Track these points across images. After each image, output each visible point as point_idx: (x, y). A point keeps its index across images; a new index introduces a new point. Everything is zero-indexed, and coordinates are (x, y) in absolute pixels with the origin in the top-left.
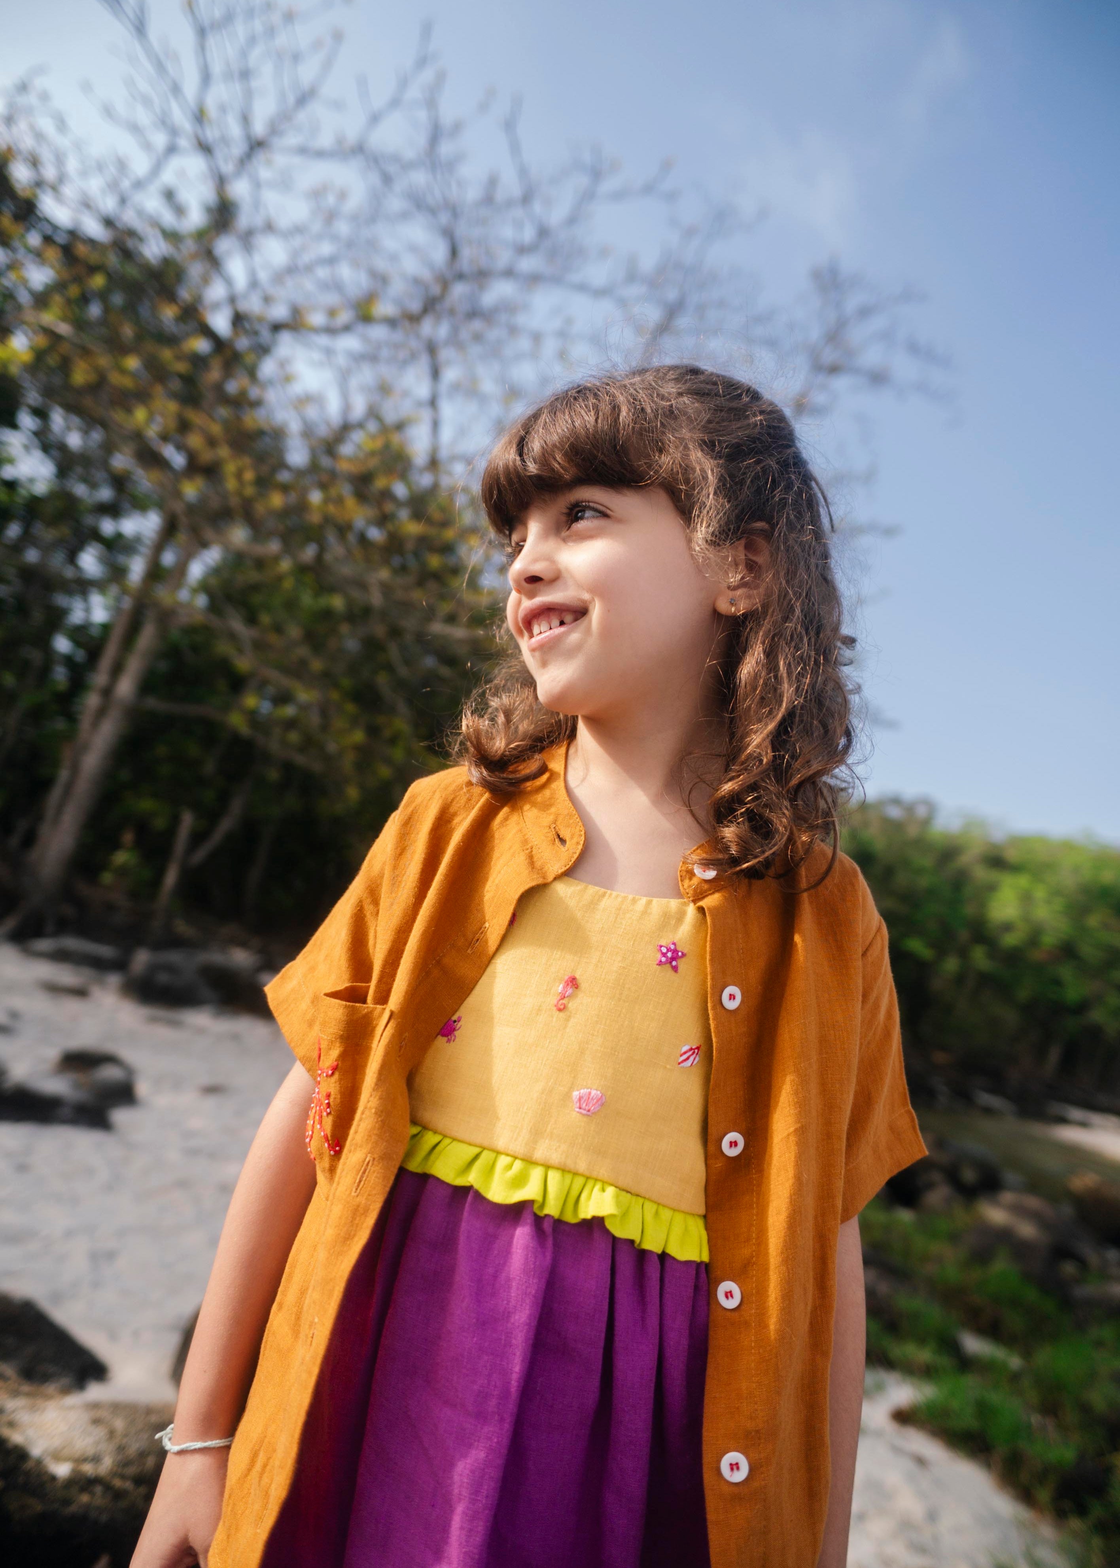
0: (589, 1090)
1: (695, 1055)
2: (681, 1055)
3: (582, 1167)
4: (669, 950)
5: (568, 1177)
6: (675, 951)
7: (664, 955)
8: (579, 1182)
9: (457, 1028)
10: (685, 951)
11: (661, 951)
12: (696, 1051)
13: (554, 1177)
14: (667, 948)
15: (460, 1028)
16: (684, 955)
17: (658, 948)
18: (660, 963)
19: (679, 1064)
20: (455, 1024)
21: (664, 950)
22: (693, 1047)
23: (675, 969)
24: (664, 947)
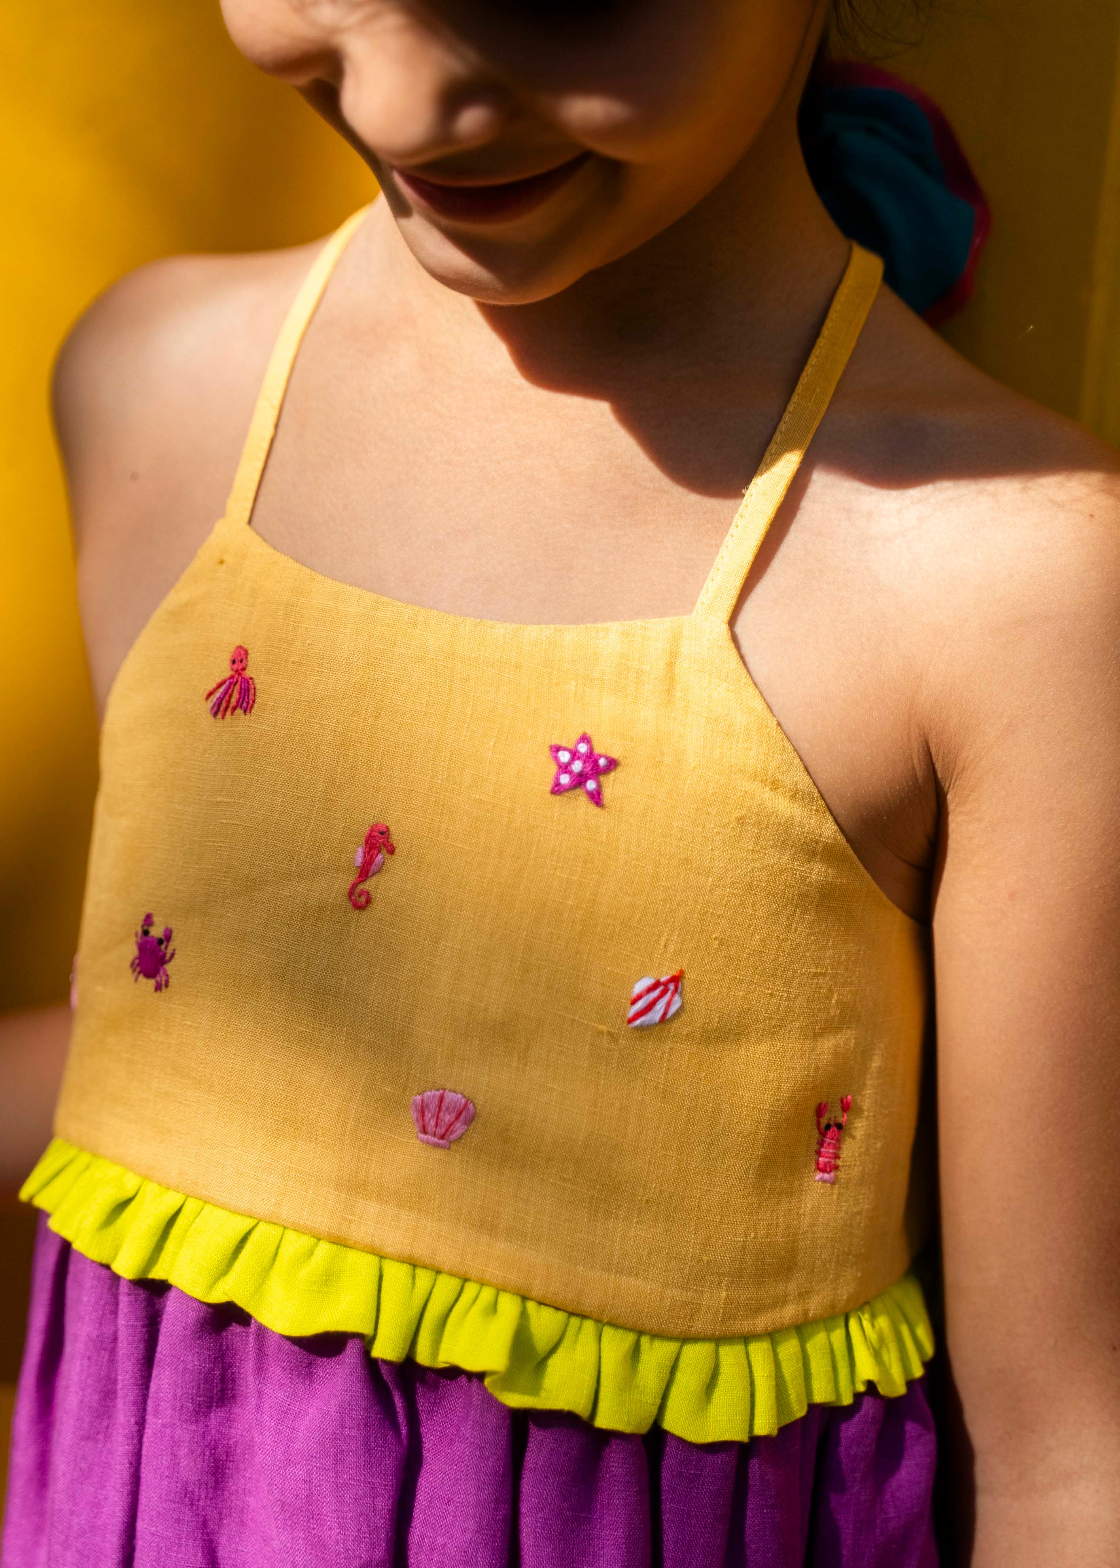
0: (441, 1091)
1: (669, 995)
2: (634, 1002)
3: (446, 1257)
4: (575, 755)
5: (424, 1278)
6: (591, 758)
7: (565, 768)
8: (446, 1286)
9: (168, 956)
10: (614, 755)
11: (556, 759)
12: (672, 987)
13: (395, 1273)
14: (570, 751)
15: (172, 955)
16: (613, 764)
17: (547, 752)
18: (557, 789)
19: (630, 1021)
20: (163, 947)
21: (564, 757)
22: (663, 979)
23: (596, 798)
24: (565, 749)
